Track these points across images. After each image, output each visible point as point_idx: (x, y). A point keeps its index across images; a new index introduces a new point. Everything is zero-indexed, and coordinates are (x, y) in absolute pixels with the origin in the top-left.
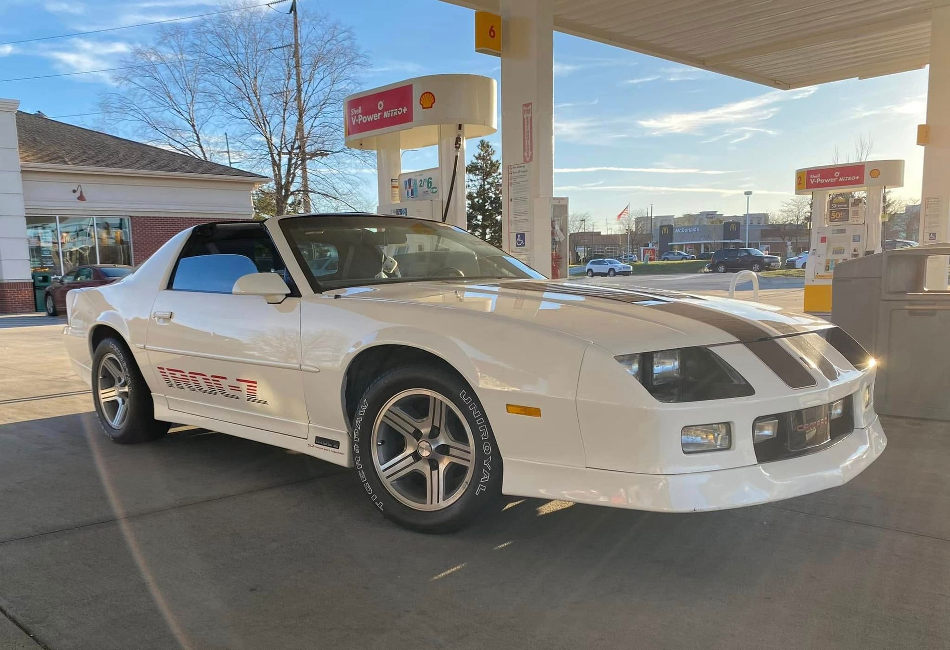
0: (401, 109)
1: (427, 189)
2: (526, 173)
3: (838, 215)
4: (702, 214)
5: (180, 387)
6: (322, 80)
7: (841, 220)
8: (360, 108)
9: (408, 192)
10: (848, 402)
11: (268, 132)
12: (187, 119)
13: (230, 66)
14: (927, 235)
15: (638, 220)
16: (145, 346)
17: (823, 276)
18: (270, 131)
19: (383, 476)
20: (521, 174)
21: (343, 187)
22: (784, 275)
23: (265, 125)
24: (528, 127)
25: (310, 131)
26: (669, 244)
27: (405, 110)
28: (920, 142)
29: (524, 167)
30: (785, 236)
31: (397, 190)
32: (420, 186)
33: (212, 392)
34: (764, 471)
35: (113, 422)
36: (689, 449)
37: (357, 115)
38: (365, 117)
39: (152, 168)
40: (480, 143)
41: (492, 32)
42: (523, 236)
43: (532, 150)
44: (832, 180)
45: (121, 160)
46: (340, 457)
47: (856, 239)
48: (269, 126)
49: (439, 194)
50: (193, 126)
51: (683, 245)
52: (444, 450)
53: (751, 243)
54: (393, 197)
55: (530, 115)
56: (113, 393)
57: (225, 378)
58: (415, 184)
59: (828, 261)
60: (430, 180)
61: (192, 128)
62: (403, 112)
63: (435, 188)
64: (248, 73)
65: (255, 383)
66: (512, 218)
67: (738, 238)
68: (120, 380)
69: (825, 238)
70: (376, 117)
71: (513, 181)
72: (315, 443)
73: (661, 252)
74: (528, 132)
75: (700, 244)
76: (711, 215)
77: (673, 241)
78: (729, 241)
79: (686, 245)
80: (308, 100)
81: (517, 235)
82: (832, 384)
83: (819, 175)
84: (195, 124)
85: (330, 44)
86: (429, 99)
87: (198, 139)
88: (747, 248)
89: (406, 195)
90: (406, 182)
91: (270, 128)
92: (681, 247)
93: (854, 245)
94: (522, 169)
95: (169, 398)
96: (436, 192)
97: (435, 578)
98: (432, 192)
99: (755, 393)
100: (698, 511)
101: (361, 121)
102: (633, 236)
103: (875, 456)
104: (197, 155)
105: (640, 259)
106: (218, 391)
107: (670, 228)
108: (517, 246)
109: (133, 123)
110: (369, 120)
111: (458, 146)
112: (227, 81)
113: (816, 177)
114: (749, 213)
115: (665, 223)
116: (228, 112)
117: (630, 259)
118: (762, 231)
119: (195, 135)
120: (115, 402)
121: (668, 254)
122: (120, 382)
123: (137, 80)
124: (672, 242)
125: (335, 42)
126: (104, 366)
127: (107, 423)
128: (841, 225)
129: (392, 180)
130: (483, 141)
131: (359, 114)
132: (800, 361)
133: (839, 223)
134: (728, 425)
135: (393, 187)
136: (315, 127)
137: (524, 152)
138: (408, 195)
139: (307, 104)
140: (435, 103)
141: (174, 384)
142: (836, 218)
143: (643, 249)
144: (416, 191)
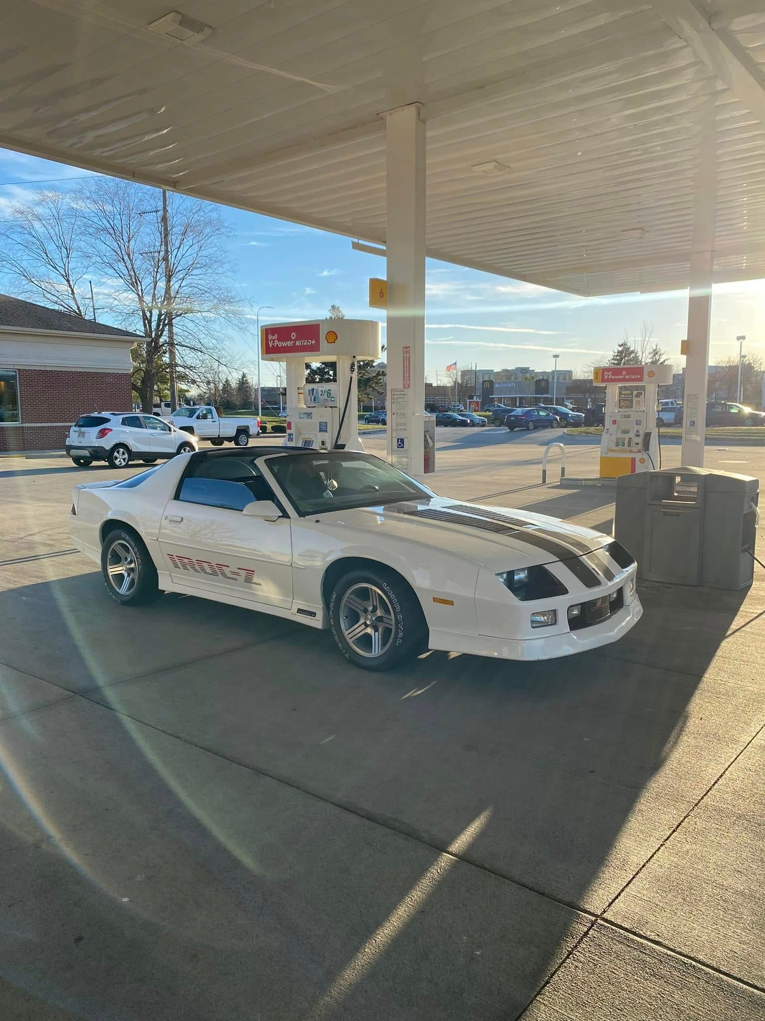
0: (310, 341)
1: (327, 398)
2: (405, 396)
3: (625, 403)
4: (517, 369)
5: (185, 568)
6: (191, 246)
7: (627, 407)
8: (276, 335)
9: (311, 398)
10: (620, 591)
11: (140, 291)
12: (62, 275)
13: (105, 229)
14: (689, 423)
15: (464, 373)
16: (157, 539)
17: (614, 450)
18: (142, 290)
19: (348, 637)
20: (401, 396)
21: (208, 342)
22: (585, 433)
23: (137, 284)
24: (407, 364)
25: (178, 290)
26: (491, 396)
27: (314, 342)
28: (683, 353)
29: (403, 391)
30: (586, 393)
31: (302, 395)
32: (321, 395)
33: (214, 574)
34: (574, 636)
35: (120, 589)
36: (536, 625)
37: (274, 340)
38: (280, 343)
39: (39, 327)
40: (331, 308)
41: (382, 294)
42: (402, 440)
43: (409, 379)
44: (620, 377)
45: (10, 317)
46: (317, 623)
47: (638, 423)
48: (141, 284)
49: (337, 402)
50: (68, 281)
51: (501, 398)
52: (380, 619)
53: (558, 398)
54: (299, 401)
55: (408, 355)
56: (121, 568)
57: (228, 567)
58: (317, 392)
59: (617, 439)
60: (329, 392)
61: (67, 283)
62: (312, 343)
63: (333, 397)
64: (122, 236)
65: (254, 571)
66: (394, 427)
67: (547, 393)
68: (126, 559)
69: (616, 420)
70: (289, 343)
71: (395, 401)
72: (297, 612)
73: (483, 404)
74: (406, 370)
75: (516, 398)
76: (525, 371)
77: (494, 394)
78: (539, 396)
79: (504, 397)
80: (177, 263)
81: (398, 439)
82: (610, 584)
83: (611, 373)
84: (70, 279)
85: (198, 216)
86: (332, 337)
87: (73, 293)
88: (554, 406)
89: (310, 400)
90: (309, 390)
91: (141, 287)
92: (500, 400)
93: (636, 427)
94: (402, 393)
95: (174, 576)
96: (334, 400)
97: (403, 698)
98: (331, 401)
99: (568, 593)
100: (540, 660)
101: (277, 345)
102: (460, 388)
103: (636, 620)
104: (72, 308)
105: (466, 408)
106: (219, 574)
107: (491, 382)
108: (398, 447)
109: (10, 276)
110: (283, 345)
111: (353, 370)
112: (103, 244)
113: (609, 373)
114: (557, 369)
115: (486, 378)
116: (103, 270)
117: (457, 409)
118: (568, 388)
119: (69, 289)
120: (122, 575)
121: (489, 406)
122: (126, 561)
123: (15, 237)
124: (492, 395)
125: (202, 214)
126: (113, 549)
127: (115, 590)
128: (628, 411)
129: (298, 388)
130: (334, 306)
131: (275, 340)
132: (593, 571)
133: (626, 410)
134: (555, 611)
135: (299, 393)
136: (183, 287)
137: (404, 380)
138: (311, 400)
139: (176, 268)
140: (337, 340)
141: (180, 565)
142: (623, 406)
143: (469, 402)
144: (318, 398)
